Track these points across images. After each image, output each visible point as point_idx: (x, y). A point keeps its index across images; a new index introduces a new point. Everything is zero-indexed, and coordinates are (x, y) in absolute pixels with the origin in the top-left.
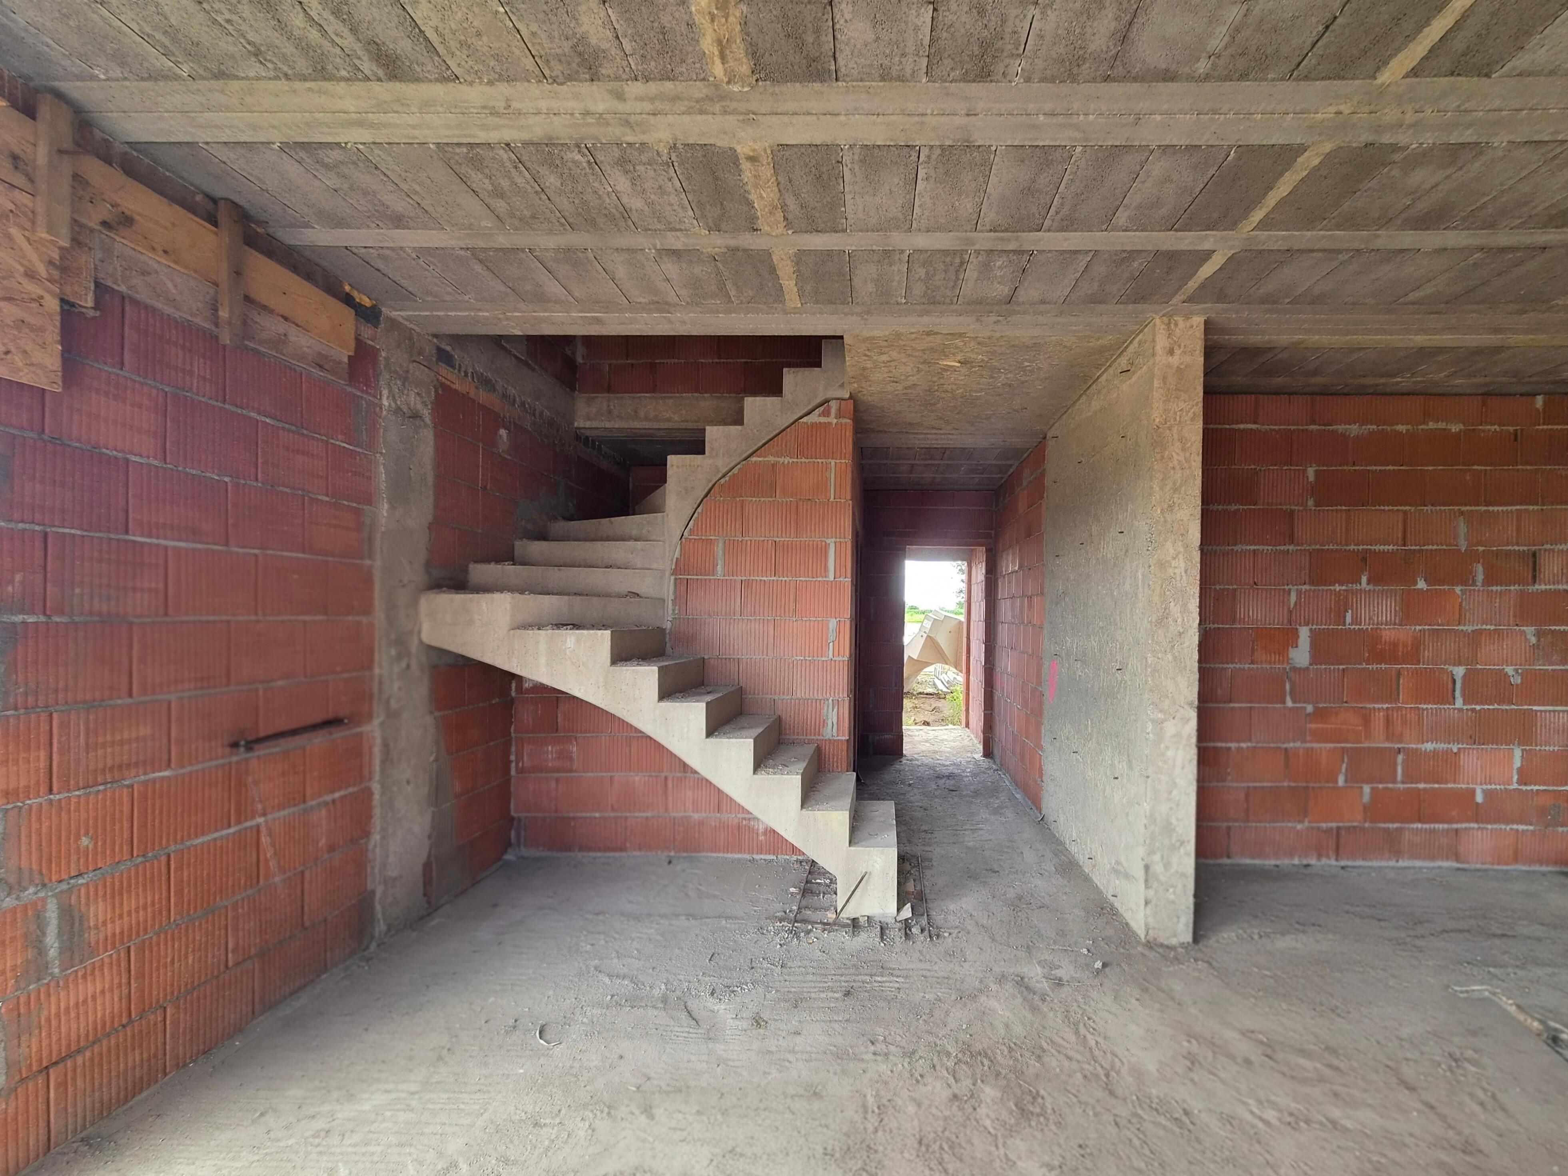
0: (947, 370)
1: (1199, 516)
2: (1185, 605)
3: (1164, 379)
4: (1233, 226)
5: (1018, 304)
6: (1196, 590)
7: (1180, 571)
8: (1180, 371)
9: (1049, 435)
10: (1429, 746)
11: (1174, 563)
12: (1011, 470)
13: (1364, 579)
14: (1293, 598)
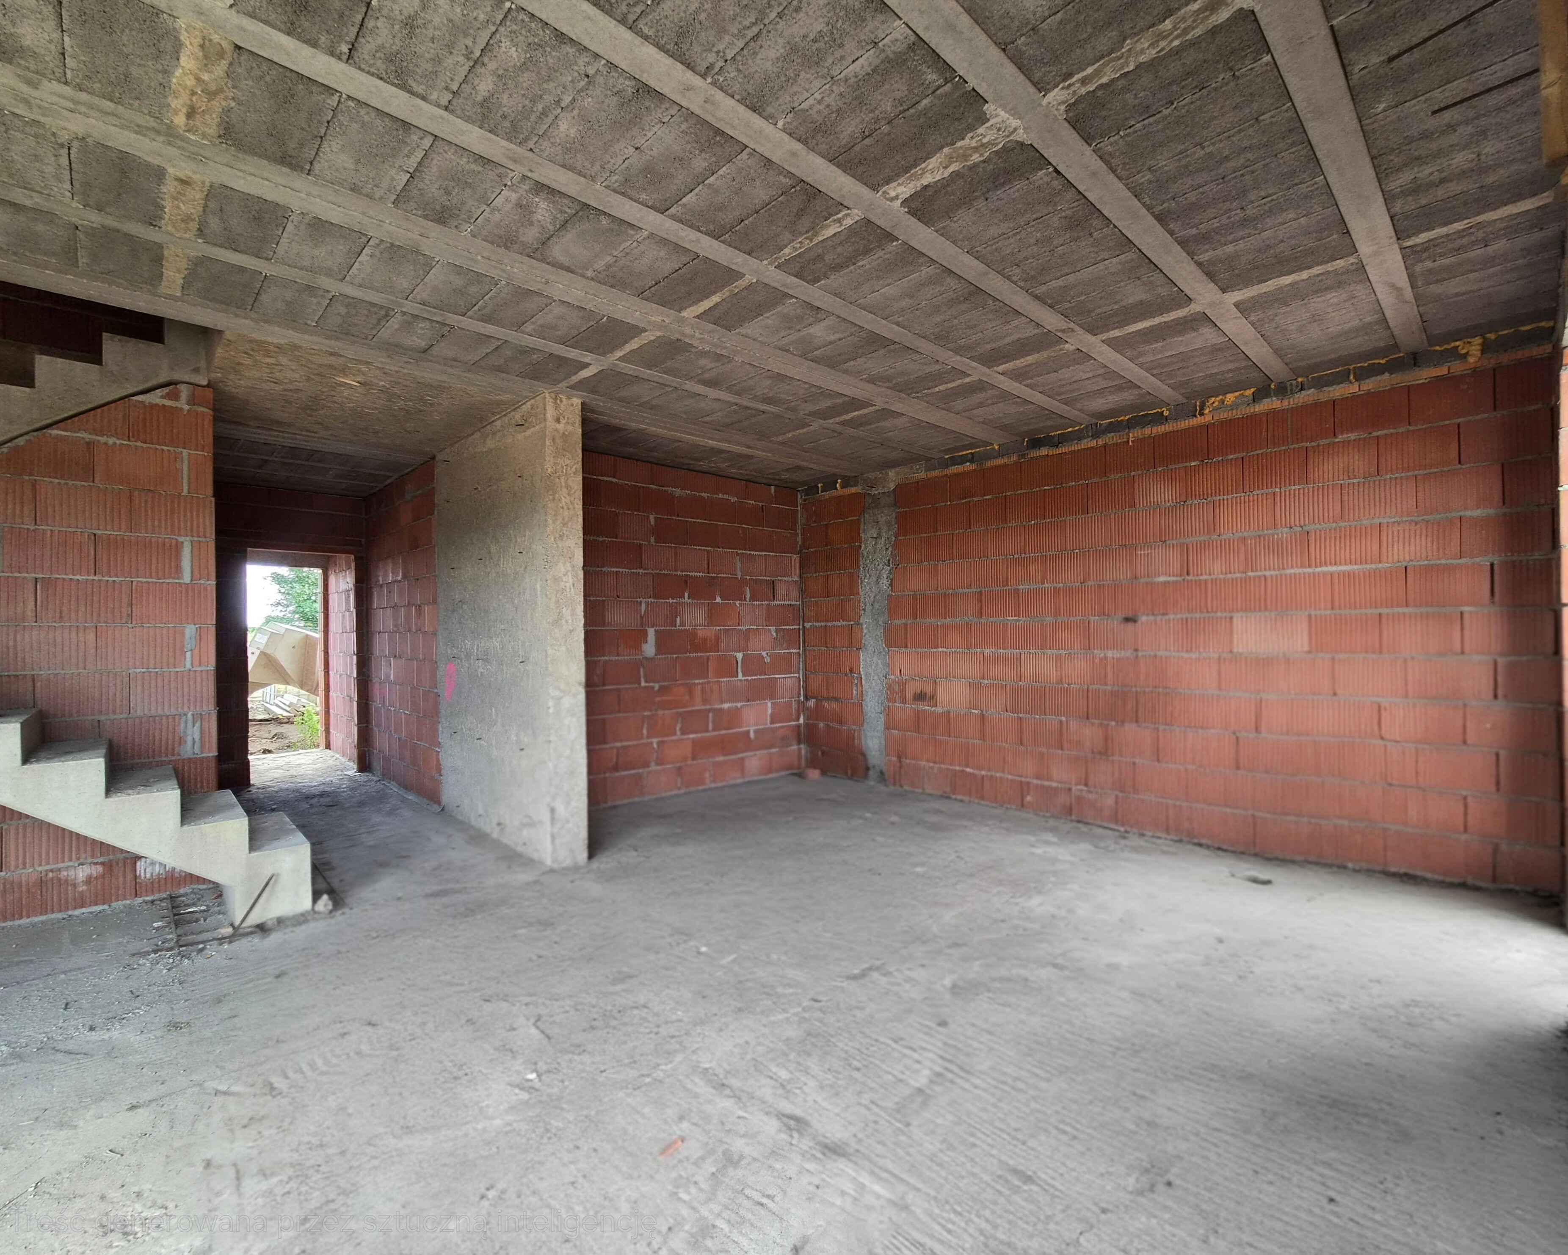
0: (340, 385)
1: (581, 545)
2: (573, 610)
3: (554, 439)
4: (604, 354)
5: (432, 355)
6: (580, 599)
7: (568, 585)
8: (565, 437)
9: (439, 457)
10: (726, 706)
11: (564, 579)
12: (389, 481)
13: (686, 595)
14: (643, 606)
